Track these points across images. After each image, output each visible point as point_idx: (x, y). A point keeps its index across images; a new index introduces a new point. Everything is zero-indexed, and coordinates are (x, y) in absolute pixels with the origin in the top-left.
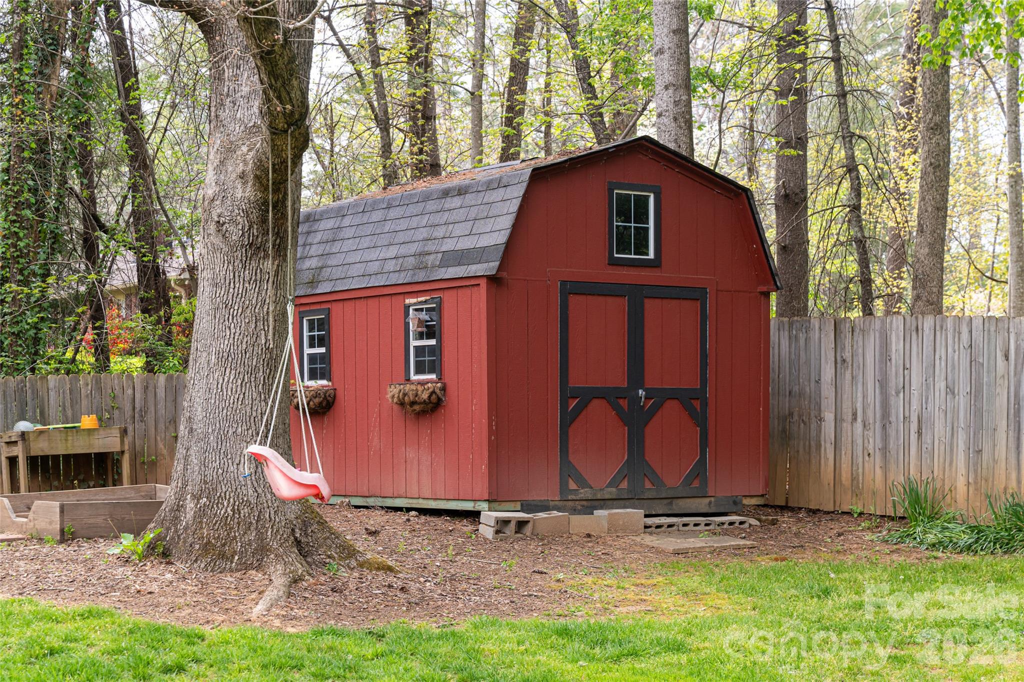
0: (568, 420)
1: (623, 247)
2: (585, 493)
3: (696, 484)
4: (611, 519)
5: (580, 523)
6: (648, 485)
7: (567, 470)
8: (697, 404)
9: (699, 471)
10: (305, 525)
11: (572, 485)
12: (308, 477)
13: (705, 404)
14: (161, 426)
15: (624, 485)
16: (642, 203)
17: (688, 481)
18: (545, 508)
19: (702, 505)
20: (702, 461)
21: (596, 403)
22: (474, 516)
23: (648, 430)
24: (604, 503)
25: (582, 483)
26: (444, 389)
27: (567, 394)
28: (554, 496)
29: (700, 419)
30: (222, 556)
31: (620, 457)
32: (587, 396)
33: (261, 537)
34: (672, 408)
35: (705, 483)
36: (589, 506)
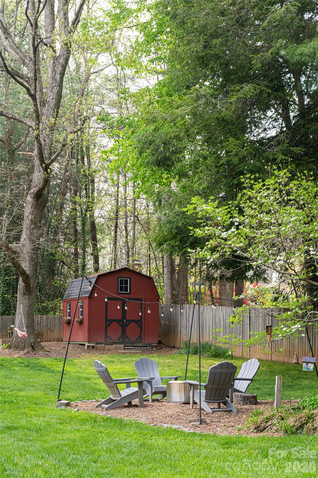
0: (107, 326)
1: (121, 290)
2: (111, 341)
3: (139, 340)
4: (115, 347)
5: (108, 347)
6: (127, 340)
7: (107, 336)
8: (139, 323)
9: (140, 337)
10: (34, 343)
11: (108, 339)
12: (23, 333)
13: (141, 323)
14: (44, 327)
15: (121, 340)
16: (126, 281)
17: (137, 339)
18: (101, 344)
19: (141, 345)
20: (141, 335)
21: (114, 322)
22: (84, 345)
23: (127, 329)
24: (115, 343)
25: (110, 339)
26: (83, 319)
27: (107, 320)
28: (103, 341)
29: (141, 327)
30: (17, 348)
31: (120, 334)
32: (112, 321)
33: (25, 345)
34: (133, 324)
35: (141, 340)
36: (112, 344)
